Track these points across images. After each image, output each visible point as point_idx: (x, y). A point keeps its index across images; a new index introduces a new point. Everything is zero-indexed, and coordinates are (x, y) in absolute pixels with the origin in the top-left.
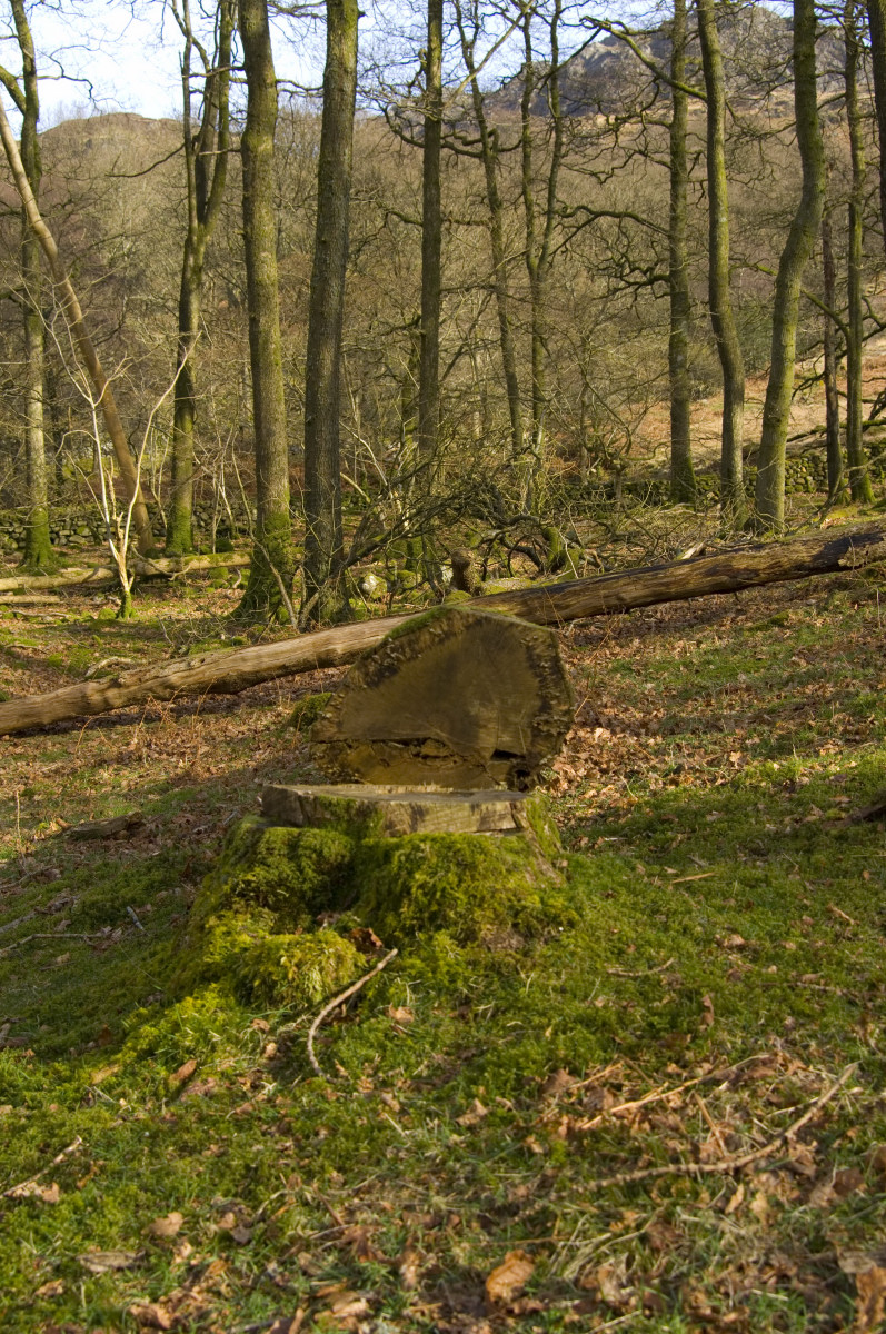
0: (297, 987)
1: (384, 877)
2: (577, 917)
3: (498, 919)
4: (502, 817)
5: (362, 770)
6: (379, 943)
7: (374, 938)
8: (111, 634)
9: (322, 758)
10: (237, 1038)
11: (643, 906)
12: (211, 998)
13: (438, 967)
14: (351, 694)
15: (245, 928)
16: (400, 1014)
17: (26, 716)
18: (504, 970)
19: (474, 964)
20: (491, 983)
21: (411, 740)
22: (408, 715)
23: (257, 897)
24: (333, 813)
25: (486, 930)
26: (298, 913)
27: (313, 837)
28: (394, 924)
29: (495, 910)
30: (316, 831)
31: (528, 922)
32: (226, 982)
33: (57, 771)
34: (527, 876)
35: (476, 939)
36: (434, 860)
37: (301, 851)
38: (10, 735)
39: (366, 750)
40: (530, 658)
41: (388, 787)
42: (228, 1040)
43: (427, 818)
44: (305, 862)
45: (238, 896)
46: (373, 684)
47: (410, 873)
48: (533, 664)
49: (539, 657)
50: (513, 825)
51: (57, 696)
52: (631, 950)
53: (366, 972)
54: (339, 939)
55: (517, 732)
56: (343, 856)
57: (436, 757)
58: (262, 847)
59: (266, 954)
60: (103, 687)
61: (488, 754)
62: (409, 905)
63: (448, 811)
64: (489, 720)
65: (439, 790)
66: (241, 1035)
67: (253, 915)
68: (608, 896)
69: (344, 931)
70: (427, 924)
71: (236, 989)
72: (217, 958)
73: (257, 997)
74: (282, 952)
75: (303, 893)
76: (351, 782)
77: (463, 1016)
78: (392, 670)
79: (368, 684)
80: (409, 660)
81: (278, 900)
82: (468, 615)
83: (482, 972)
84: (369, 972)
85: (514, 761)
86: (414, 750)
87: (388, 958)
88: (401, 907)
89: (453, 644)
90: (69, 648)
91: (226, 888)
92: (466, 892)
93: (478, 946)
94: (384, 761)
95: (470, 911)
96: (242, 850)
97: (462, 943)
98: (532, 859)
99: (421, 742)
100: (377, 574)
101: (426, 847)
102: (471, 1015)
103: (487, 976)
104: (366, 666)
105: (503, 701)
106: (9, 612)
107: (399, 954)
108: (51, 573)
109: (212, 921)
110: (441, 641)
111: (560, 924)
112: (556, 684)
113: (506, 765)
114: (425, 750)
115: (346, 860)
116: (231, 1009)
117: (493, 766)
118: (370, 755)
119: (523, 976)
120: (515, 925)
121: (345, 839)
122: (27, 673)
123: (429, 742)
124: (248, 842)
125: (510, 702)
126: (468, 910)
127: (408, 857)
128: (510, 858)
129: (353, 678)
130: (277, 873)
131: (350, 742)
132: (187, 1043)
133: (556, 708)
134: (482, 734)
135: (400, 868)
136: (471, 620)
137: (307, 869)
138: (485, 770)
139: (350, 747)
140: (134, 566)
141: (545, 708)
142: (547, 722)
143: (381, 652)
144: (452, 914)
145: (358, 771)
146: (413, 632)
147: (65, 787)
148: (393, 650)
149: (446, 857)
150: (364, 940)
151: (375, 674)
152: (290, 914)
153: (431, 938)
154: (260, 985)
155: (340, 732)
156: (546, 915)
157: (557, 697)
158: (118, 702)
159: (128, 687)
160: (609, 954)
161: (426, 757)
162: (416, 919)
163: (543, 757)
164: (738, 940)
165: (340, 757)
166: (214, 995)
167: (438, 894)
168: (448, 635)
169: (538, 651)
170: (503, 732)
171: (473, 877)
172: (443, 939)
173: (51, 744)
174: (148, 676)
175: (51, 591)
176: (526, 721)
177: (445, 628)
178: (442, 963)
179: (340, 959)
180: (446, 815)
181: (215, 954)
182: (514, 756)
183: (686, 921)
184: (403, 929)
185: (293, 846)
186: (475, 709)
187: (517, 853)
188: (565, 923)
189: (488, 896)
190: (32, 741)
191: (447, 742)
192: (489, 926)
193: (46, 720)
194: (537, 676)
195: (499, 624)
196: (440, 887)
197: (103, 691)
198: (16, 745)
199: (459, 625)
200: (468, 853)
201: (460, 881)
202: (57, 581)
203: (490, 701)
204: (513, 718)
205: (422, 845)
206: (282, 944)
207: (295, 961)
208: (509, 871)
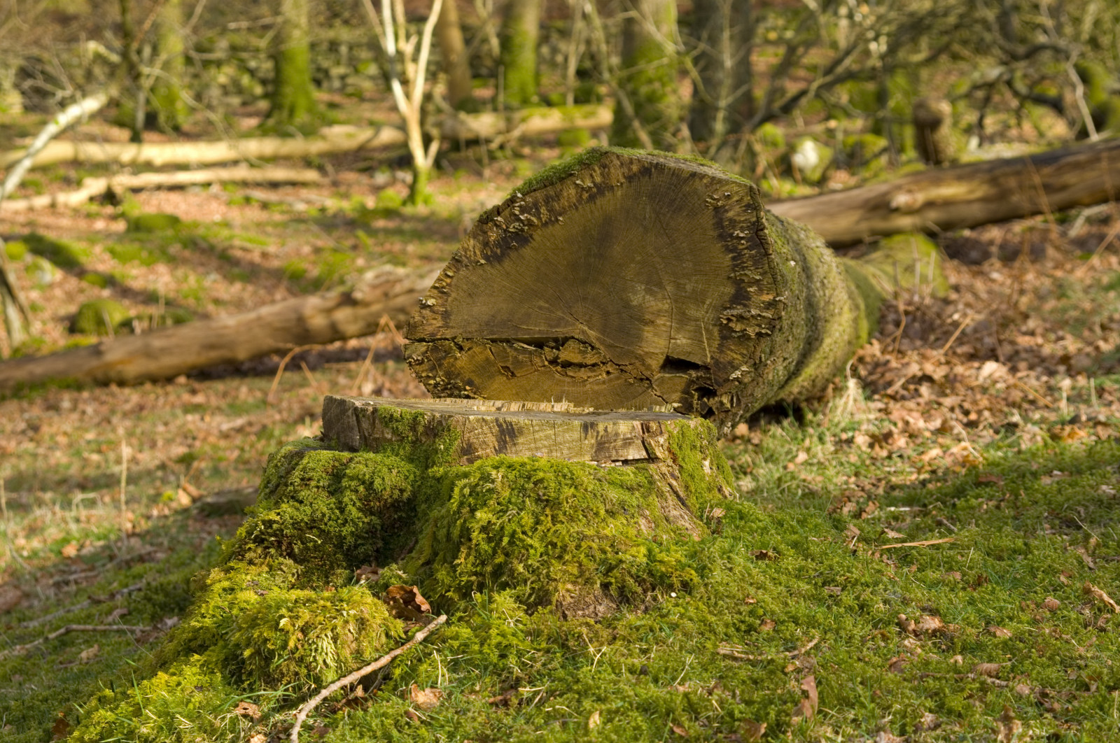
0: (301, 659)
1: (443, 517)
2: (696, 579)
3: (583, 578)
4: (628, 443)
5: (477, 381)
6: (425, 607)
7: (419, 599)
8: (387, 232)
9: (421, 363)
10: (212, 725)
11: (813, 574)
12: (191, 673)
13: (489, 637)
14: (463, 272)
15: (255, 585)
16: (424, 697)
17: (212, 347)
18: (571, 643)
19: (535, 634)
20: (552, 659)
21: (547, 339)
22: (542, 303)
23: (280, 543)
24: (395, 432)
25: (564, 591)
26: (332, 568)
27: (364, 463)
28: (447, 581)
29: (580, 565)
30: (371, 455)
31: (624, 581)
32: (214, 654)
33: (240, 430)
34: (642, 522)
35: (550, 603)
36: (506, 494)
37: (345, 483)
38: (189, 376)
39: (482, 353)
40: (719, 224)
41: (499, 404)
42: (201, 729)
43: (521, 440)
44: (348, 497)
45: (254, 543)
46: (493, 259)
47: (473, 511)
48: (723, 231)
49: (733, 223)
50: (644, 454)
51: (259, 318)
52: (767, 628)
53: (400, 643)
54: (370, 599)
55: (698, 331)
56: (402, 491)
57: (581, 366)
58: (296, 477)
59: (264, 617)
60: (330, 304)
61: (655, 363)
62: (468, 555)
63: (552, 432)
64: (659, 313)
65: (572, 409)
66: (217, 723)
67: (271, 567)
68: (762, 556)
69: (380, 590)
70: (488, 582)
71: (226, 662)
72: (208, 622)
73: (250, 674)
74: (284, 611)
75: (341, 539)
76: (460, 396)
77: (506, 703)
78: (521, 238)
79: (487, 258)
80: (546, 224)
81: (307, 549)
82: (631, 161)
83: (544, 645)
84: (403, 644)
85: (694, 374)
86: (549, 353)
87: (432, 626)
88: (456, 557)
89: (608, 203)
90: (317, 250)
91: (242, 531)
92: (542, 540)
93: (551, 612)
94: (506, 368)
95: (545, 564)
96: (274, 481)
97: (530, 609)
98: (653, 499)
99: (560, 343)
100: (816, 139)
101: (497, 475)
102: (515, 701)
103: (548, 651)
104: (485, 233)
105: (679, 286)
106: (240, 194)
107: (448, 623)
108: (309, 132)
109: (215, 574)
110: (592, 198)
111: (671, 587)
112: (757, 263)
113: (682, 378)
114: (566, 354)
115: (406, 495)
116: (214, 689)
117: (662, 380)
118: (487, 359)
119: (591, 649)
120: (605, 586)
121: (406, 467)
122: (250, 288)
123: (570, 342)
124: (282, 471)
125: (689, 287)
126: (544, 563)
127: (473, 488)
128: (614, 494)
129: (466, 250)
130: (309, 512)
131: (459, 340)
132: (144, 730)
133: (755, 298)
134: (648, 333)
135: (461, 504)
136: (635, 168)
137: (350, 507)
138: (651, 386)
139: (461, 348)
140: (439, 125)
141: (740, 297)
142: (741, 318)
143: (507, 212)
144: (520, 568)
145: (470, 383)
146: (552, 184)
147: (242, 449)
148: (522, 212)
149: (523, 489)
150: (407, 602)
151: (498, 244)
152: (319, 568)
153: (491, 601)
154: (251, 656)
155: (446, 326)
156: (651, 573)
157: (757, 282)
158: (351, 329)
159: (365, 304)
160: (731, 630)
161: (566, 365)
162: (475, 574)
163: (737, 369)
164: (933, 623)
165: (445, 363)
166: (195, 670)
167: (506, 540)
168: (601, 189)
169: (730, 214)
170: (678, 330)
171: (554, 520)
172: (504, 601)
173: (244, 390)
174: (398, 288)
175: (307, 162)
176: (711, 315)
177: (598, 179)
178: (493, 632)
179: (362, 623)
180: (547, 437)
181: (205, 616)
182: (695, 366)
183: (867, 593)
184: (458, 589)
185: (337, 476)
186: (639, 296)
187: (630, 489)
188: (677, 584)
189: (572, 546)
190: (220, 386)
191: (597, 345)
192: (570, 586)
193: (242, 354)
194: (728, 250)
195: (676, 173)
196: (508, 530)
197: (329, 311)
198: (194, 392)
199: (617, 175)
200: (553, 485)
201: (538, 522)
202: (315, 147)
203: (660, 285)
204: (693, 312)
205: (494, 472)
206: (286, 601)
207: (300, 623)
208: (611, 513)
